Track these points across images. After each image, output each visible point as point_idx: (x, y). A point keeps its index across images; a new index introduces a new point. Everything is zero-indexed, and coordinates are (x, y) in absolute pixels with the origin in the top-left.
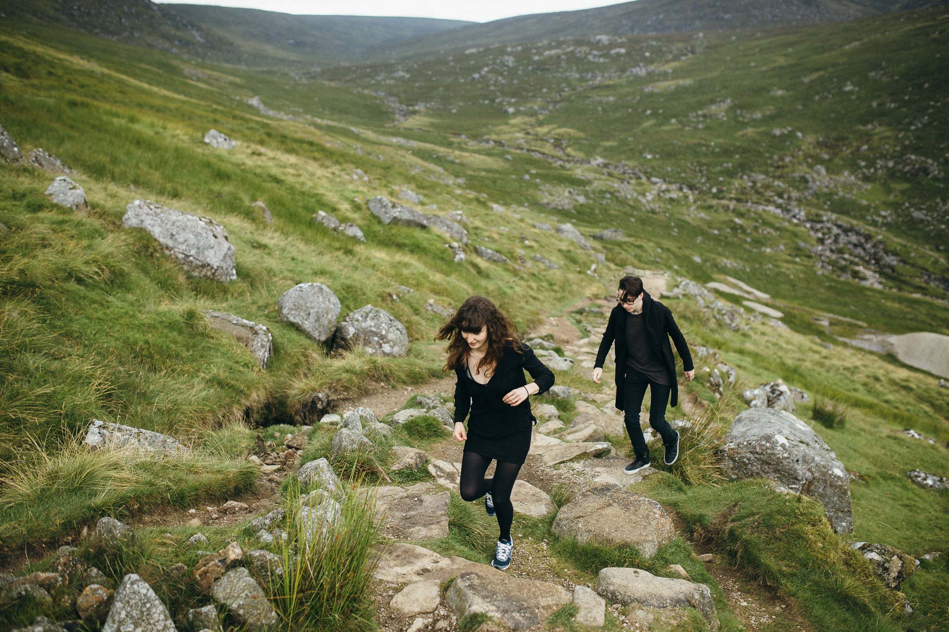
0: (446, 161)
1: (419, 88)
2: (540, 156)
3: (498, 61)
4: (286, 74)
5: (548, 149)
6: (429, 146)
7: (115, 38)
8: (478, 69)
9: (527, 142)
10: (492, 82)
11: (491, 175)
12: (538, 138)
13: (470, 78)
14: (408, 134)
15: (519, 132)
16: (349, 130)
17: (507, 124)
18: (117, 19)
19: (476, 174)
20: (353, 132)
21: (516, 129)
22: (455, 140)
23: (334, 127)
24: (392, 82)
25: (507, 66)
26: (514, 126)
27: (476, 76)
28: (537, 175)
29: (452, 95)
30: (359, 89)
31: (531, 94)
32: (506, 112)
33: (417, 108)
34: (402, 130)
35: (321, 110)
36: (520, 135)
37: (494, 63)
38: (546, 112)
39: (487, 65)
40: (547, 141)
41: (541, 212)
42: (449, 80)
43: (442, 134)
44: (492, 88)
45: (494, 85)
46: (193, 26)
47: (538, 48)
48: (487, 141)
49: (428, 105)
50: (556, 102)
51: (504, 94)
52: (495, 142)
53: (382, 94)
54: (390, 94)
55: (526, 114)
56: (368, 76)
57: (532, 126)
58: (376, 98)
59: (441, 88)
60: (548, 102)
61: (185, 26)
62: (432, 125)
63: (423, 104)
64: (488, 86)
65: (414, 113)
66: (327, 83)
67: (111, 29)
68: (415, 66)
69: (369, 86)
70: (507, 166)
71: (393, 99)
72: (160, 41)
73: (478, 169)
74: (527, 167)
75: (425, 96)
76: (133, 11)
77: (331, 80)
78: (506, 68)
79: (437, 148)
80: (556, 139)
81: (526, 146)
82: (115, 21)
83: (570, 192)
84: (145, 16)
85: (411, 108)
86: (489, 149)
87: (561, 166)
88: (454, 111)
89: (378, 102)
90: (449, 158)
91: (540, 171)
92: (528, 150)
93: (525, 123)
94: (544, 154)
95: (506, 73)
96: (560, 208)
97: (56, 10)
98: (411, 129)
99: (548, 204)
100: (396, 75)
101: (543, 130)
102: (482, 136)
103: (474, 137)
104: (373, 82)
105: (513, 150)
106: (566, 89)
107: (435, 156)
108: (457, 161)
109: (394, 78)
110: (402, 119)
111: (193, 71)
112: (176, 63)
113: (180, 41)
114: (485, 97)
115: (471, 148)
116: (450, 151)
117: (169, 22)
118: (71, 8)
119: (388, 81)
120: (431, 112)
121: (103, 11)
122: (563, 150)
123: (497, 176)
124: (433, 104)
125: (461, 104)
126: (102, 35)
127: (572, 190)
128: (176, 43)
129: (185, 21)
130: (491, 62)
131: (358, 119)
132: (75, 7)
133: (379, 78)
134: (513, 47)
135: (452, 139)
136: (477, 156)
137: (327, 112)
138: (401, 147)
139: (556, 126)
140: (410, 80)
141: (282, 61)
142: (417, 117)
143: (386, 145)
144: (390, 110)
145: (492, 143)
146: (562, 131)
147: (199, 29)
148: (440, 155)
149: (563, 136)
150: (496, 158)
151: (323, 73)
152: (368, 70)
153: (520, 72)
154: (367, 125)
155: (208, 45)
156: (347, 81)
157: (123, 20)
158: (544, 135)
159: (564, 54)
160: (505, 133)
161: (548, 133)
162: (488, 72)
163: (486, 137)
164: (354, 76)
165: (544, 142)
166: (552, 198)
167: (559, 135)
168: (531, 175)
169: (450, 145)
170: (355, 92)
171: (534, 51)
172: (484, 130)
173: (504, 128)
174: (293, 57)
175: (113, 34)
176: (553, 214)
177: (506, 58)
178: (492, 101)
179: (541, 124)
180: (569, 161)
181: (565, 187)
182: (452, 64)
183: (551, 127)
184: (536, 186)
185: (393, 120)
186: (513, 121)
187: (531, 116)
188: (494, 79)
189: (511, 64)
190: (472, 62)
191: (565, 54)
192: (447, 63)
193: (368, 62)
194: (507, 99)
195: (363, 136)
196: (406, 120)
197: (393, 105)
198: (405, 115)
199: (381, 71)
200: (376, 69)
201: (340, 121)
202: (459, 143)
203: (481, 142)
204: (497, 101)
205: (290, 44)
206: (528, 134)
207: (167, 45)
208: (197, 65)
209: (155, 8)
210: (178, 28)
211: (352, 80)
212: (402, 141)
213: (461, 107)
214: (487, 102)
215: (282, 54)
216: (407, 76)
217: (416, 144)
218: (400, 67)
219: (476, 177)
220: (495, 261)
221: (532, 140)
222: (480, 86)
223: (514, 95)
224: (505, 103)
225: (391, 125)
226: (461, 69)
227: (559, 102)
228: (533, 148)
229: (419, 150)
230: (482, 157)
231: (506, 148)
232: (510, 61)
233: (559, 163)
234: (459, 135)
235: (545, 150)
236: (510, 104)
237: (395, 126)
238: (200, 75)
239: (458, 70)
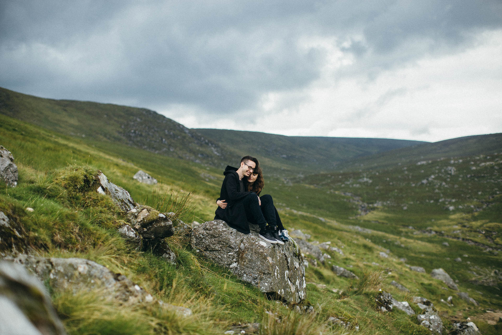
0: (394, 245)
1: (378, 190)
2: (473, 244)
3: (443, 171)
4: (277, 179)
5: (480, 238)
6: (380, 233)
7: (157, 152)
8: (426, 176)
9: (462, 233)
10: (437, 186)
11: (429, 257)
12: (472, 230)
13: (419, 183)
14: (366, 224)
15: (456, 225)
16: (318, 219)
17: (448, 219)
18: (160, 139)
19: (416, 256)
20: (321, 221)
21: (455, 223)
22: (404, 230)
23: (307, 217)
24: (358, 186)
25: (450, 174)
26: (453, 220)
27: (425, 181)
28: (468, 258)
29: (404, 195)
30: (332, 191)
31: (468, 196)
32: (447, 209)
33: (375, 205)
34: (362, 221)
35: (300, 205)
36: (457, 227)
37: (440, 172)
38: (481, 210)
39: (433, 173)
40: (479, 232)
41: (468, 287)
42: (403, 184)
43: (394, 225)
44: (437, 191)
45: (439, 189)
46: (212, 144)
47: (475, 161)
48: (430, 231)
49: (385, 203)
50: (488, 203)
51: (446, 195)
52: (436, 232)
53: (349, 194)
54: (356, 195)
55: (463, 211)
56: (340, 181)
57: (468, 220)
58: (344, 197)
59: (396, 191)
60: (482, 202)
61: (207, 144)
62: (386, 218)
63: (380, 202)
64: (434, 189)
65: (374, 209)
66: (307, 186)
67: (155, 146)
68: (377, 174)
69: (340, 188)
70: (444, 250)
71: (357, 198)
72: (188, 154)
73: (420, 252)
74: (461, 252)
75: (383, 197)
76: (172, 133)
77: (311, 184)
78: (449, 176)
79: (387, 235)
80: (487, 231)
81: (461, 236)
82: (158, 141)
83: (495, 273)
84: (179, 137)
85: (371, 205)
86: (431, 237)
87: (490, 252)
88: (405, 208)
89: (345, 200)
90: (396, 243)
91: (472, 256)
92: (463, 239)
93: (463, 218)
94: (476, 242)
95: (449, 180)
96: (485, 285)
97: (120, 133)
98: (369, 221)
99: (476, 281)
100: (361, 180)
101: (475, 224)
102: (426, 227)
103: (420, 228)
104: (343, 185)
105: (450, 239)
106: (498, 192)
107: (384, 241)
108: (403, 245)
109: (360, 183)
110: (363, 213)
111: (207, 175)
112: (195, 168)
113: (202, 154)
114: (430, 198)
115: (415, 236)
116: (398, 237)
117: (196, 142)
118: (130, 132)
119: (355, 185)
120: (386, 209)
121: (151, 134)
122: (493, 239)
123: (434, 258)
124: (389, 202)
125: (412, 203)
126: (148, 150)
127: (497, 271)
128: (199, 156)
129: (207, 141)
130: (437, 171)
131: (328, 213)
132: (133, 131)
133: (348, 183)
134: (455, 160)
135: (401, 229)
136: (420, 242)
137: (305, 207)
138: (358, 233)
139: (487, 221)
140: (372, 184)
141: (276, 170)
142: (375, 212)
143: (346, 231)
144: (354, 206)
145: (433, 233)
146: (492, 224)
147: (217, 146)
148: (389, 240)
149: (493, 228)
150: (435, 245)
151: (306, 178)
152: (340, 177)
153: (460, 179)
154: (334, 217)
155: (222, 157)
156: (323, 185)
157: (164, 140)
158: (478, 228)
159: (496, 165)
160: (445, 226)
161: (481, 226)
162: (434, 179)
163: (429, 228)
164: (329, 181)
165: (477, 233)
166: (479, 277)
167: (489, 227)
168: (464, 259)
169: (399, 233)
170: (328, 192)
171: (472, 163)
172: (429, 223)
173: (445, 221)
174: (284, 167)
175: (156, 149)
176: (479, 290)
177: (450, 168)
178: (437, 201)
179: (475, 219)
180: (497, 249)
181: (492, 269)
182: (406, 172)
183: (484, 221)
184: (467, 267)
185: (357, 214)
186: (453, 217)
187: (468, 212)
188: (439, 184)
189: (453, 173)
190: (423, 171)
191: (498, 165)
192: (403, 171)
193: (341, 172)
194: (449, 200)
195: (328, 224)
196: (366, 214)
197: (356, 203)
198: (366, 211)
199: (350, 177)
200: (346, 176)
201: (314, 213)
202: (407, 233)
203: (425, 232)
204: (440, 201)
205: (284, 158)
206: (464, 226)
207: (192, 157)
208: (211, 170)
209: (187, 131)
210: (201, 145)
211: (327, 184)
212: (359, 229)
213: (411, 205)
214: (432, 202)
215: (275, 164)
216: (370, 181)
217: (369, 232)
218: (365, 175)
219: (416, 258)
220: (346, 277)
221: (466, 231)
222: (427, 189)
223: (454, 196)
224: (447, 203)
225: (354, 218)
226: (412, 176)
227: (491, 202)
228: (468, 238)
229: (373, 236)
230: (423, 243)
231: (446, 238)
232: (453, 170)
233: (488, 250)
234: (408, 226)
235: (476, 239)
236: (451, 203)
237: (357, 219)
238: (212, 178)
239: (410, 177)
